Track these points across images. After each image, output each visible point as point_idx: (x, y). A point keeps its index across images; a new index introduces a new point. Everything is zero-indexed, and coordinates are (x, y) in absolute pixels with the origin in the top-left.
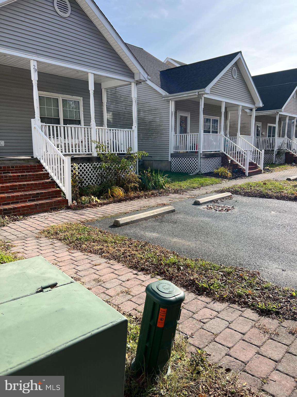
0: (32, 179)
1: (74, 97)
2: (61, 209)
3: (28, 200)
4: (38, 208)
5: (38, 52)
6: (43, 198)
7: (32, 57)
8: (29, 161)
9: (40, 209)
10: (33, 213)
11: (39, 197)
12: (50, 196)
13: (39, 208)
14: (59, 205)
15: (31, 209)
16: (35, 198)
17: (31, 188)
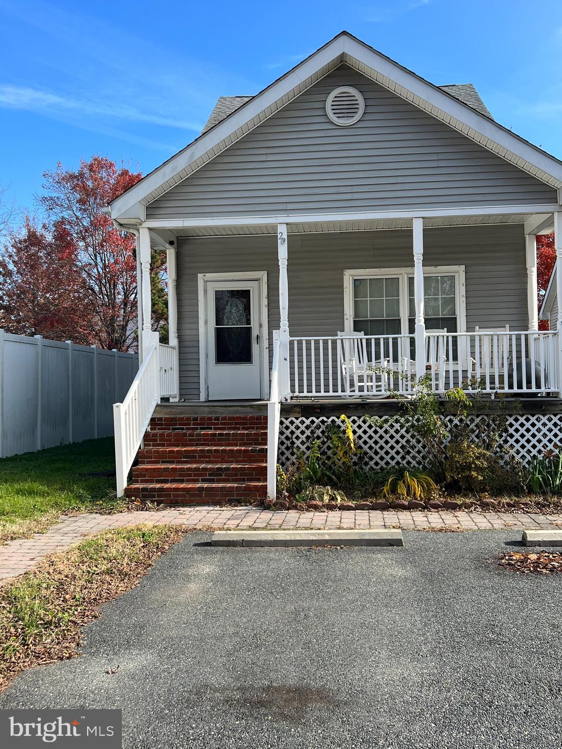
0: (238, 442)
1: (440, 268)
2: (246, 503)
3: (200, 478)
4: (204, 495)
5: (290, 206)
6: (230, 478)
7: (277, 219)
8: (260, 410)
9: (208, 498)
10: (194, 504)
11: (222, 476)
12: (246, 477)
13: (206, 496)
14: (248, 495)
15: (192, 495)
16: (215, 478)
17: (223, 459)
